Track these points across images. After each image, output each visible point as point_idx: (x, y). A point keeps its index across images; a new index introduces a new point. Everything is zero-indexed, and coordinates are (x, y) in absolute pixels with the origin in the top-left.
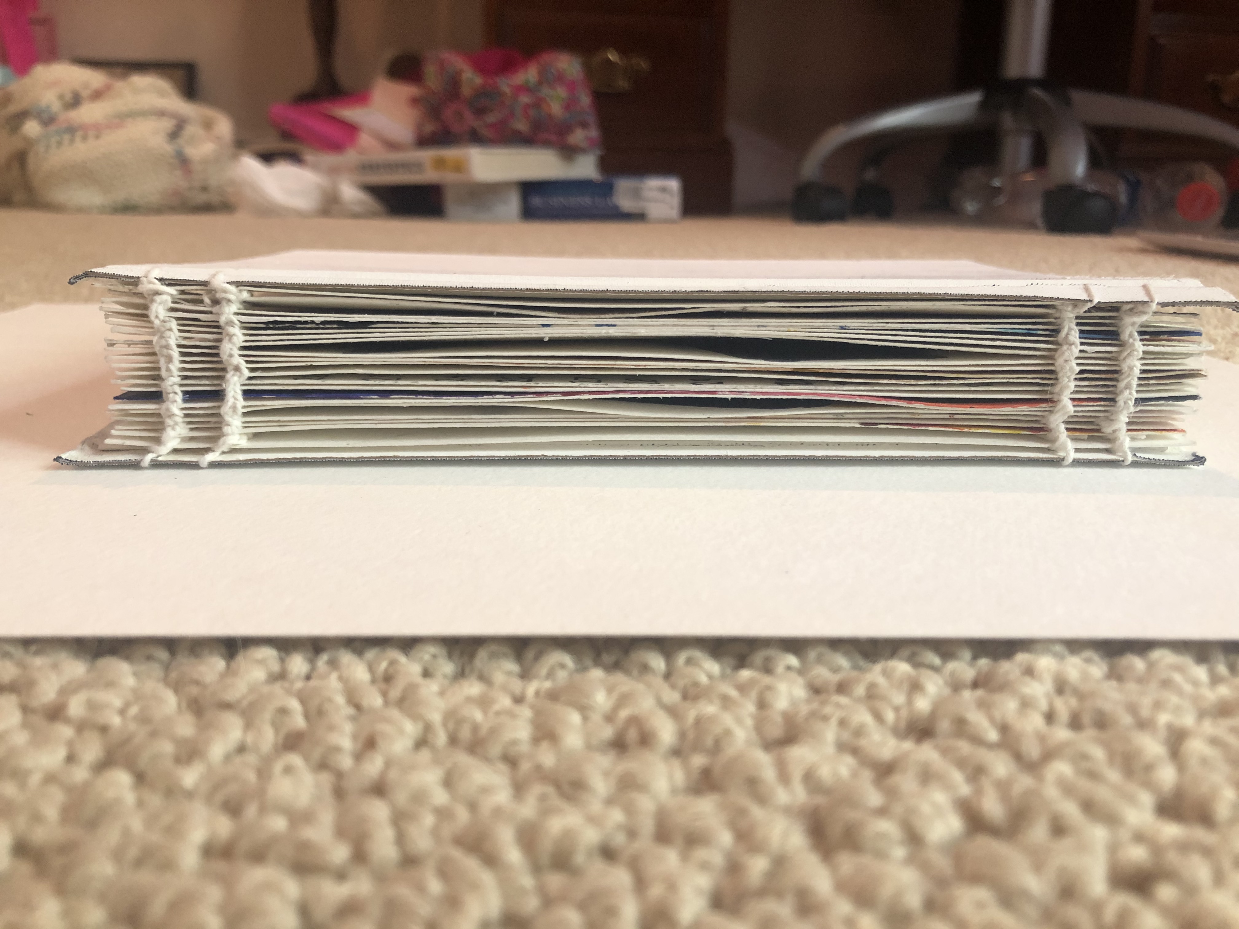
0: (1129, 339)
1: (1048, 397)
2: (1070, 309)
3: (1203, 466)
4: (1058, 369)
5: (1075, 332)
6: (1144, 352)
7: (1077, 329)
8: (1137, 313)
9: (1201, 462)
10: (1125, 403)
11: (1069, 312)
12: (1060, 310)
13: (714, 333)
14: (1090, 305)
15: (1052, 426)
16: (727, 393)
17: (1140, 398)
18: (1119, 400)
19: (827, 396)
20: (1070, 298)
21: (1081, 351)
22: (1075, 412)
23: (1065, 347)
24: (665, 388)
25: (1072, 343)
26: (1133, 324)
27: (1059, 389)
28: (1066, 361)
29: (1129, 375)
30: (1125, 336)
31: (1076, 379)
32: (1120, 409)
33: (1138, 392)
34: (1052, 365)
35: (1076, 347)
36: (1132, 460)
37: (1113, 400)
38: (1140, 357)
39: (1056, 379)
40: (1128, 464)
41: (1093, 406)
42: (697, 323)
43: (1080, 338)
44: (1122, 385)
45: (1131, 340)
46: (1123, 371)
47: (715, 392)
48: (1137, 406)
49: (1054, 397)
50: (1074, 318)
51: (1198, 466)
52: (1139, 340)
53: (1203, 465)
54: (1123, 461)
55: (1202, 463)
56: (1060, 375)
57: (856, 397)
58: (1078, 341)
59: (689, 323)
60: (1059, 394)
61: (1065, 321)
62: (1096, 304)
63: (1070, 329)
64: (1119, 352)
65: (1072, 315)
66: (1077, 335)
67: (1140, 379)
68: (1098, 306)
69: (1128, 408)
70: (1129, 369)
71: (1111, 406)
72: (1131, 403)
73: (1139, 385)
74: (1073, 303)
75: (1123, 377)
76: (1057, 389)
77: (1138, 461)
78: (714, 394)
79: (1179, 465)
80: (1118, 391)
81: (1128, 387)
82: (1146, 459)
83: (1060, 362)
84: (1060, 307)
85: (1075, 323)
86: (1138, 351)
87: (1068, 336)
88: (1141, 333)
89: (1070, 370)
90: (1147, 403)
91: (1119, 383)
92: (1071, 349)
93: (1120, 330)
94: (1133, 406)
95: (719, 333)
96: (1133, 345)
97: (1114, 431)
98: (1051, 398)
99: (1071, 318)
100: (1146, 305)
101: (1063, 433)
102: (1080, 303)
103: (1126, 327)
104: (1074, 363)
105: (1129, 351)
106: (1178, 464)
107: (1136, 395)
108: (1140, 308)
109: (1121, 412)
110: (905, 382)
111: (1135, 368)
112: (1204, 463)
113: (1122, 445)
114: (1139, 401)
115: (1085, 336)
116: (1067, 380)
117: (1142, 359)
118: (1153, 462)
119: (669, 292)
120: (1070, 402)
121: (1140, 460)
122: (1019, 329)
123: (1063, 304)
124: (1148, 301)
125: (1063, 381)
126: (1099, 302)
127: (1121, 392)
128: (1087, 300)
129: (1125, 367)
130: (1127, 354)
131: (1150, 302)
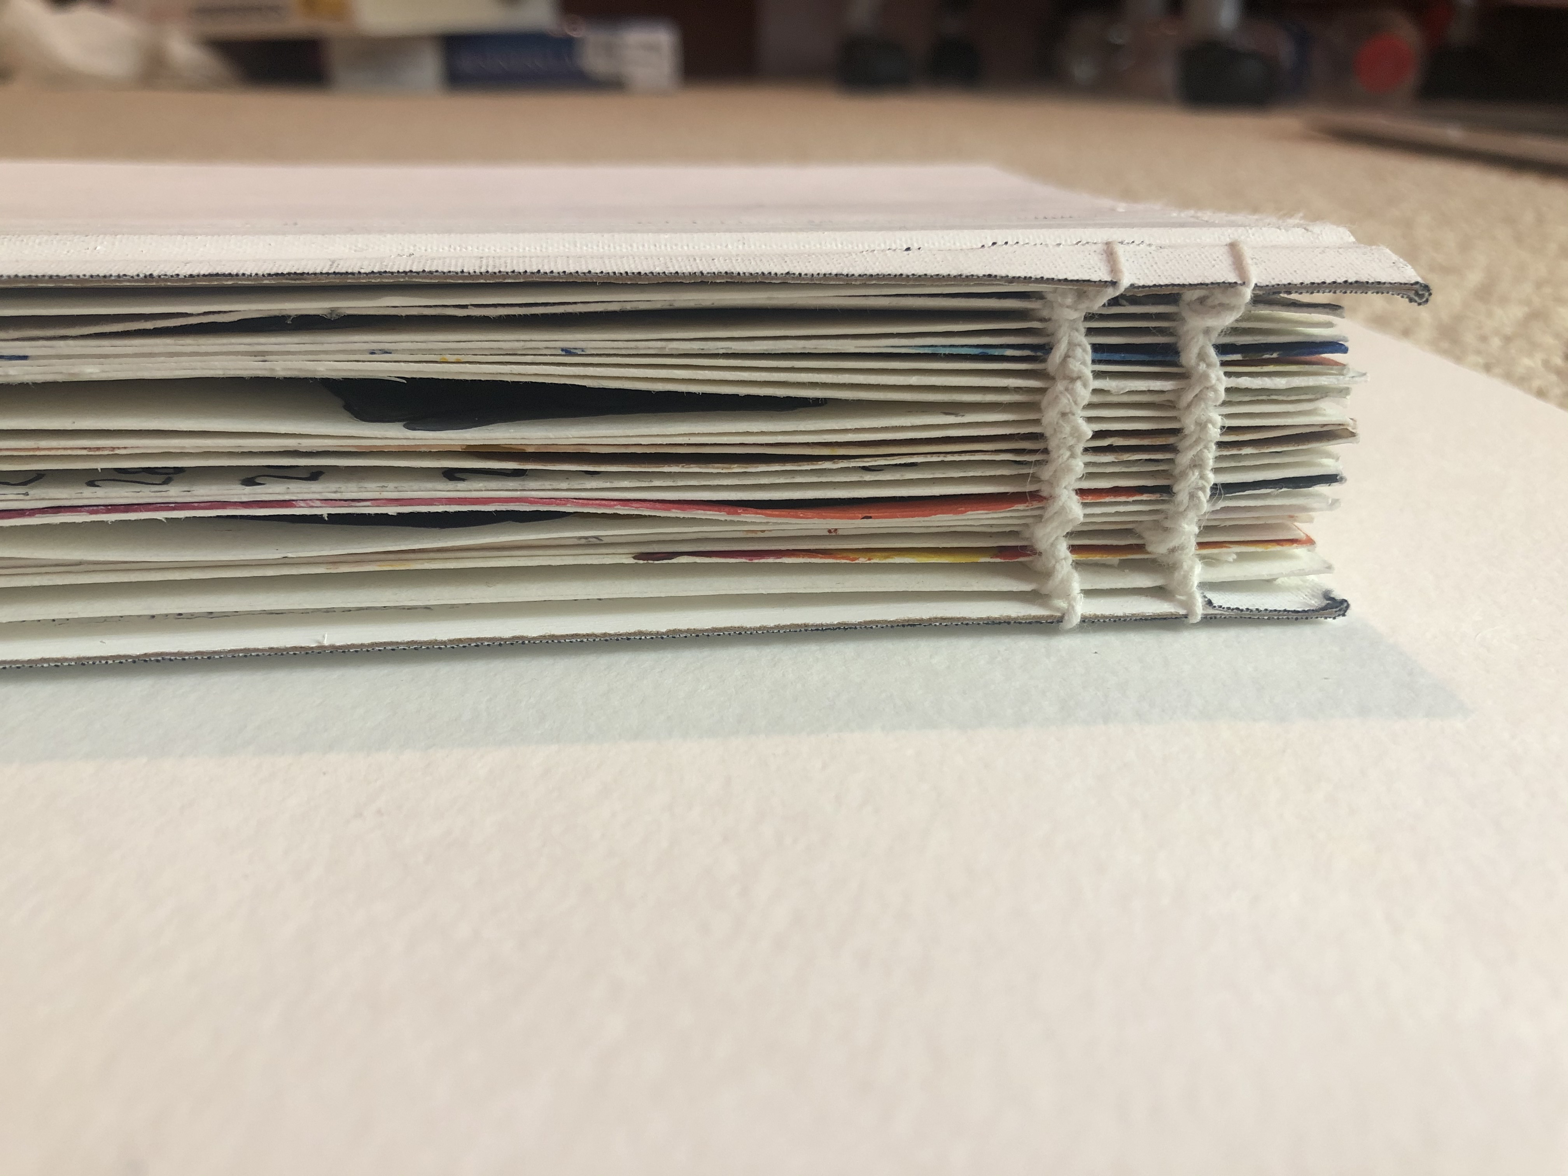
0: (1198, 365)
1: (1028, 488)
2: (1069, 301)
3: (1344, 617)
4: (1048, 433)
5: (1084, 350)
6: (1228, 390)
7: (1086, 342)
8: (1214, 307)
9: (1340, 610)
10: (1192, 496)
11: (1068, 307)
12: (1051, 302)
13: (265, 369)
14: (1111, 293)
15: (1042, 545)
16: (318, 503)
17: (1222, 484)
18: (1180, 491)
19: (549, 504)
20: (1069, 279)
21: (1095, 391)
22: (1086, 516)
23: (1060, 386)
24: (171, 497)
25: (1075, 375)
26: (1207, 331)
27: (1051, 473)
28: (1064, 415)
29: (1197, 441)
30: (1189, 357)
31: (1086, 450)
32: (1182, 509)
33: (1216, 470)
34: (1037, 422)
35: (1085, 385)
36: (1205, 612)
37: (1167, 490)
38: (1220, 401)
39: (1046, 451)
40: (1195, 621)
41: (1126, 503)
42: (225, 349)
43: (1094, 362)
44: (1184, 459)
45: (1202, 367)
46: (1186, 432)
47: (288, 503)
48: (1218, 499)
49: (1042, 489)
50: (1083, 319)
51: (1334, 618)
52: (1218, 364)
53: (1344, 615)
54: (1186, 616)
55: (1342, 612)
56: (1052, 444)
57: (615, 503)
58: (1087, 371)
59: (203, 349)
60: (1052, 483)
61: (1060, 327)
62: (1126, 289)
63: (1072, 345)
64: (1178, 392)
65: (1076, 315)
66: (1089, 358)
67: (1220, 445)
68: (1130, 294)
69: (1197, 506)
70: (1199, 428)
71: (1163, 502)
72: (1204, 497)
73: (1218, 458)
74: (1076, 288)
75: (1187, 442)
76: (1046, 473)
77: (1216, 614)
78: (287, 507)
79: (1297, 619)
80: (1177, 472)
81: (1197, 464)
82: (1233, 609)
83: (1050, 416)
84: (1050, 297)
85: (1083, 331)
86: (1216, 391)
87: (1068, 359)
88: (1222, 349)
89: (1072, 435)
90: (1237, 494)
91: (1178, 455)
92: (1073, 389)
93: (1181, 344)
94: (1208, 501)
95: (278, 369)
96: (1205, 376)
97: (1173, 550)
98: (1037, 491)
99: (1074, 321)
100: (1231, 290)
101: (1065, 559)
102: (1091, 288)
103: (1193, 338)
104: (1079, 415)
105: (1197, 391)
106: (1295, 617)
107: (1213, 478)
108: (1219, 297)
109: (1182, 514)
110: (718, 468)
111: (1210, 426)
112: (1345, 611)
113: (1186, 578)
114: (1221, 490)
115: (1105, 356)
116: (1068, 454)
117: (1224, 404)
118: (1245, 614)
119: (136, 278)
120: (1076, 497)
121: (1220, 612)
122: (963, 346)
123: (1055, 291)
124: (1236, 283)
125: (1059, 457)
126: (1132, 285)
127: (1184, 474)
128: (1106, 282)
129: (1189, 423)
130: (1193, 396)
131: (1241, 285)
